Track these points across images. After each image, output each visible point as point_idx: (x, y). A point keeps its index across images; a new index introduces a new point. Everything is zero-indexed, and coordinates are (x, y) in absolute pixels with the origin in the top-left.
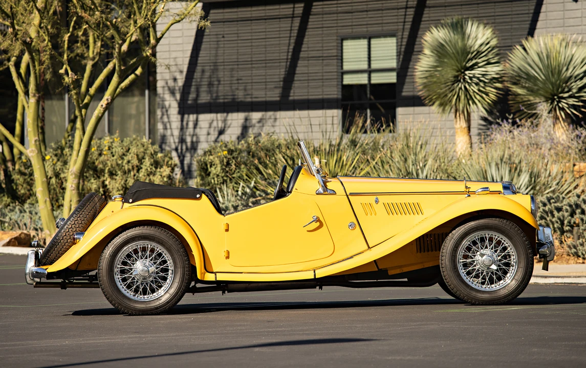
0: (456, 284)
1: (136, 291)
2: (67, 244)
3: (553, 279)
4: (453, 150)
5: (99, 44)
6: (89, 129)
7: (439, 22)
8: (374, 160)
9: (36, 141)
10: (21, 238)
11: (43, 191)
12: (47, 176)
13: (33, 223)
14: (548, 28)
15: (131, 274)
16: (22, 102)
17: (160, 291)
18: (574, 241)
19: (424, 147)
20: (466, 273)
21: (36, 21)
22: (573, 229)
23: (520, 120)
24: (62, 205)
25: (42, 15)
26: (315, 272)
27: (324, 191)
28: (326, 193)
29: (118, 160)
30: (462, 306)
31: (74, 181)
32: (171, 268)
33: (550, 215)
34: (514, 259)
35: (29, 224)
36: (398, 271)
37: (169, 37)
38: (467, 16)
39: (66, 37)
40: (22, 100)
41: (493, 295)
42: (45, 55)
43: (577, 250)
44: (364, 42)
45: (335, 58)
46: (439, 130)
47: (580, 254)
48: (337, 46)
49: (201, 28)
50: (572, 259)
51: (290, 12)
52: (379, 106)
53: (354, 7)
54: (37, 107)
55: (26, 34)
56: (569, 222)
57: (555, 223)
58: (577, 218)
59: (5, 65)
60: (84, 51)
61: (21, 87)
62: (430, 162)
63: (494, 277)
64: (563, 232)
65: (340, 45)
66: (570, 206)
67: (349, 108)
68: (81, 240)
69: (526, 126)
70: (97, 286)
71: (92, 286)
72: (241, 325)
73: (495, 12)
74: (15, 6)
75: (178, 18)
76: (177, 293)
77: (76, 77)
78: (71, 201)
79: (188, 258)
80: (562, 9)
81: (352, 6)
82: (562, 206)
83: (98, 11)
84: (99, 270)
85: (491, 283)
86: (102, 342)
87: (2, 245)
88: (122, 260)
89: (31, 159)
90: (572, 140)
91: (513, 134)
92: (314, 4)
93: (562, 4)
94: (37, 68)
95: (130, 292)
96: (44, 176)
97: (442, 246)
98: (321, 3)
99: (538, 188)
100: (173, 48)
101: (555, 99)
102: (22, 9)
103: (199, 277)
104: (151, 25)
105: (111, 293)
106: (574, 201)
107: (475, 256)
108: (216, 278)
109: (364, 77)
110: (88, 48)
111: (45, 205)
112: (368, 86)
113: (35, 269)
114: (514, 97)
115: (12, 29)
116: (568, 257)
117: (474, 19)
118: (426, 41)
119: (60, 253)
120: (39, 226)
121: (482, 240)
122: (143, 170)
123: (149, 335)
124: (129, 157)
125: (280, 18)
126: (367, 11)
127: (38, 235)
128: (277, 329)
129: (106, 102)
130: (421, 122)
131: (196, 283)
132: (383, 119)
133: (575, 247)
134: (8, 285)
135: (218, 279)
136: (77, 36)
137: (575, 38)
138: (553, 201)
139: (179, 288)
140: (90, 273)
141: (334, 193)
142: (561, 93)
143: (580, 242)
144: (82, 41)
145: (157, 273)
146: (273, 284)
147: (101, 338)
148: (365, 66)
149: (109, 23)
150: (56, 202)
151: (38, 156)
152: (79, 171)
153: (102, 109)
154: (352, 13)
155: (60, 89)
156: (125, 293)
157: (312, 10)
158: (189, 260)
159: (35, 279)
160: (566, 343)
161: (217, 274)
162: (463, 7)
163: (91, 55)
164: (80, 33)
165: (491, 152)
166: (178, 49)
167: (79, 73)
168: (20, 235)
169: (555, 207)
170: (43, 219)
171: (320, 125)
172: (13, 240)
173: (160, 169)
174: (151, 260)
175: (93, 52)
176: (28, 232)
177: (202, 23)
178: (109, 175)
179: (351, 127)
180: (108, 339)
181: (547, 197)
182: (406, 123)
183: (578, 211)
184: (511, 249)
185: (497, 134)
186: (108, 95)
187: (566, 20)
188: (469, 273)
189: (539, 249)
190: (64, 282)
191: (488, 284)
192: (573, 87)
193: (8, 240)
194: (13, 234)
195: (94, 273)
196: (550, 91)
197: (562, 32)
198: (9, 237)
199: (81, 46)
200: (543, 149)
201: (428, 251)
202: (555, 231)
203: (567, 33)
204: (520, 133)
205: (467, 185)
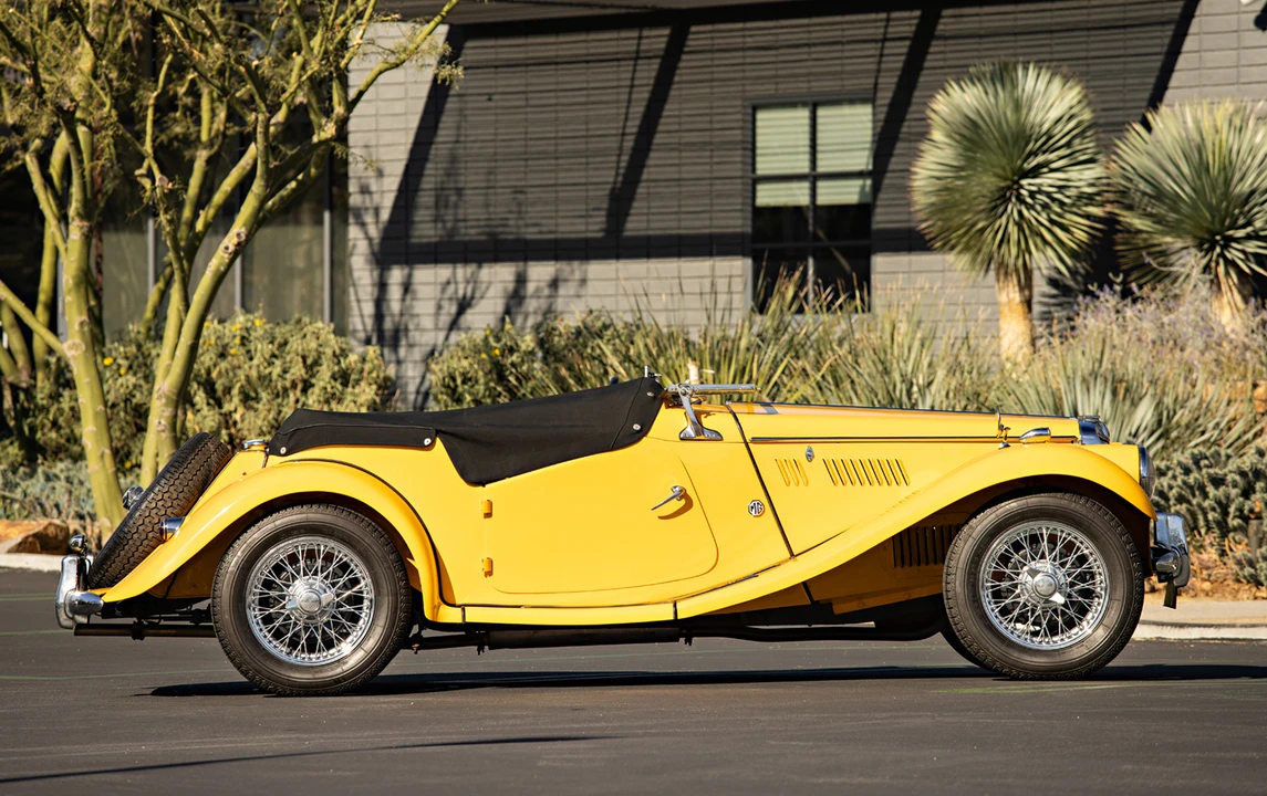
0: (977, 634)
1: (293, 644)
2: (145, 542)
3: (1197, 629)
4: (990, 352)
5: (222, 115)
6: (198, 298)
7: (965, 70)
8: (819, 370)
9: (82, 324)
10: (47, 535)
11: (96, 433)
12: (105, 403)
13: (73, 502)
14: (1205, 86)
15: (283, 607)
16: (54, 240)
17: (343, 645)
18: (1249, 551)
19: (927, 343)
20: (1000, 611)
21: (86, 62)
22: (1247, 523)
23: (1140, 287)
24: (139, 466)
25: (98, 51)
26: (675, 606)
27: (698, 433)
28: (702, 437)
29: (262, 368)
30: (990, 681)
31: (164, 412)
32: (368, 595)
33: (1197, 493)
34: (1101, 582)
35: (66, 505)
36: (853, 607)
37: (376, 99)
38: (1027, 58)
39: (151, 98)
40: (53, 234)
41: (1057, 659)
42: (104, 138)
43: (1256, 570)
44: (804, 114)
45: (740, 146)
46: (960, 309)
47: (1262, 579)
48: (744, 121)
49: (444, 81)
50: (1246, 591)
51: (631, 46)
52: (838, 255)
53: (781, 37)
54: (85, 251)
55: (64, 91)
56: (1240, 510)
57: (1209, 510)
58: (1256, 502)
59: (17, 159)
60: (189, 128)
61: (51, 206)
62: (941, 374)
63: (1060, 619)
64: (1225, 531)
65: (750, 118)
66: (1243, 474)
67: (766, 255)
68: (178, 533)
69: (1152, 300)
70: (209, 632)
71: (200, 632)
72: (514, 717)
73: (1088, 51)
74: (39, 31)
75: (392, 59)
76: (380, 649)
77: (170, 186)
78: (157, 455)
79: (406, 575)
80: (1236, 46)
81: (777, 34)
82: (1226, 475)
83: (220, 41)
84: (214, 598)
85: (1054, 634)
87: (6, 550)
88: (263, 577)
89: (72, 365)
90: (1253, 332)
91: (1124, 317)
92: (693, 29)
93: (1236, 34)
94: (87, 165)
95: (280, 647)
96: (99, 399)
97: (949, 553)
98: (709, 27)
99: (1174, 434)
100: (385, 123)
101: (1217, 242)
102: (55, 37)
103: (428, 614)
104: (335, 75)
105: (240, 648)
106: (1252, 464)
107: (1018, 574)
108: (464, 616)
109: (803, 189)
110: (198, 122)
111: (100, 464)
112: (810, 214)
113: (78, 594)
114: (1126, 235)
115: (32, 80)
116: (1236, 586)
117: (1041, 64)
118: (933, 111)
119: (131, 562)
120: (88, 508)
121: (1034, 540)
122: (316, 390)
123: (318, 735)
124: (285, 361)
125: (618, 60)
126: (808, 45)
127: (84, 528)
128: (590, 725)
129: (235, 240)
130: (922, 289)
131: (421, 629)
132: (839, 282)
133: (1251, 564)
135: (467, 620)
136: (175, 95)
137: (1262, 109)
138: (1206, 462)
139: (386, 639)
140: (195, 607)
141: (718, 437)
142: (1229, 229)
143: (1261, 553)
144: (186, 108)
145: (339, 605)
146: (585, 631)
147: (213, 739)
148: (803, 166)
149: (242, 69)
150: (123, 458)
151: (86, 359)
152: (175, 391)
153: (226, 256)
154: (776, 48)
155: (136, 212)
156: (269, 647)
157: (689, 43)
158: (406, 579)
159: (76, 617)
161: (466, 608)
162: (1019, 38)
163: (204, 137)
164: (182, 90)
165: (1074, 355)
166: (395, 126)
167: (177, 177)
168: (46, 528)
169: (1209, 475)
170: (96, 494)
171: (701, 294)
172: (30, 539)
173: (353, 387)
174: (327, 578)
175: (210, 130)
176: (64, 522)
177: (446, 71)
178: (241, 401)
179: (769, 300)
180: (231, 742)
181: (1193, 454)
182: (888, 291)
183: (1260, 485)
184: (1095, 561)
185: (1089, 315)
186: (239, 226)
187: (1242, 69)
188: (1004, 612)
189: (1157, 561)
190: (140, 623)
191: (1046, 635)
192: (1258, 216)
193: (19, 540)
194: (30, 527)
195: (202, 605)
196: (1206, 224)
197: (1233, 96)
198: (20, 533)
199: (183, 118)
200: (1188, 350)
201: (919, 564)
202: (1209, 529)
203: (1245, 98)
204: (1139, 315)
205: (1002, 423)
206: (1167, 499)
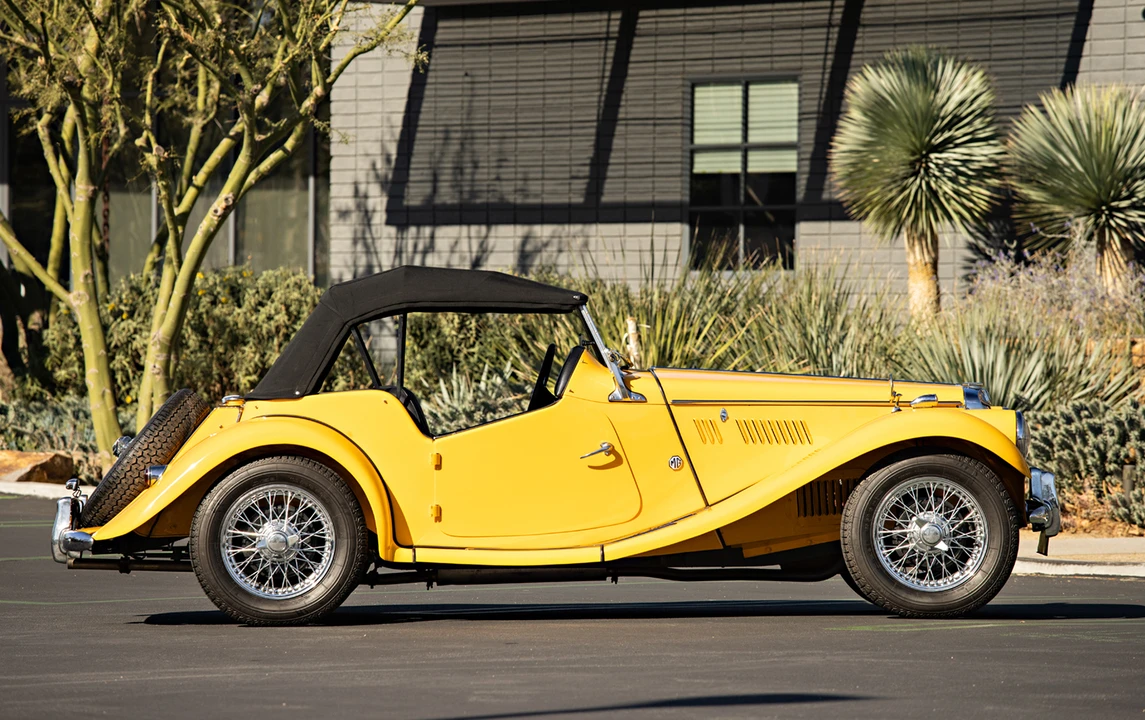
0: (870, 577)
1: (262, 579)
2: (132, 487)
3: (1072, 566)
4: (900, 307)
5: (216, 85)
6: (190, 255)
7: (880, 55)
8: (743, 326)
9: (86, 277)
10: (53, 465)
11: (98, 374)
12: (107, 347)
13: (78, 435)
14: (1095, 71)
15: (254, 547)
17: (306, 581)
18: (1123, 493)
20: (890, 556)
21: (91, 44)
22: (1122, 468)
23: (1032, 252)
24: (137, 402)
25: (102, 33)
26: (602, 549)
27: (624, 396)
28: (628, 399)
29: (249, 315)
30: (883, 618)
31: (158, 356)
32: (329, 537)
33: (1078, 440)
34: (980, 533)
35: (71, 438)
36: (762, 551)
37: (357, 72)
39: (150, 75)
40: (63, 200)
41: (939, 600)
43: (1130, 511)
44: (737, 91)
45: (679, 121)
47: (1135, 518)
48: (684, 98)
50: (1120, 527)
53: (717, 23)
54: (90, 211)
55: (72, 69)
56: (1117, 455)
57: (1088, 456)
58: (1131, 448)
59: (30, 126)
60: (186, 99)
61: (60, 172)
62: (853, 331)
63: (943, 565)
64: (1104, 474)
65: (689, 97)
66: (1119, 424)
68: (160, 480)
69: (1042, 264)
70: (187, 567)
71: (181, 567)
72: (453, 650)
73: (990, 39)
74: (50, 15)
75: (365, 45)
76: (339, 586)
77: (166, 154)
78: (152, 395)
79: (363, 520)
80: (1122, 36)
81: (713, 20)
82: (1103, 424)
83: (212, 27)
84: (192, 537)
85: (938, 577)
86: (186, 679)
87: (16, 478)
88: (237, 520)
89: (77, 312)
90: (1132, 293)
91: (1018, 279)
92: (641, 14)
93: (1122, 25)
94: (91, 136)
95: (250, 581)
96: (102, 344)
97: (847, 504)
98: (653, 13)
99: (1059, 387)
100: (363, 94)
101: (1103, 212)
102: (64, 21)
103: (382, 555)
104: (314, 58)
105: (215, 582)
106: (1128, 415)
107: (907, 524)
108: (415, 557)
109: (735, 162)
110: (195, 93)
111: (101, 401)
112: (742, 178)
113: (69, 533)
114: (1022, 205)
115: (43, 58)
116: (1112, 524)
118: (853, 92)
119: (120, 504)
120: (91, 442)
121: (923, 494)
124: (269, 309)
126: (742, 31)
127: (87, 459)
128: (522, 659)
129: (224, 205)
131: (376, 567)
132: (764, 245)
133: (1125, 504)
134: (23, 559)
135: (418, 560)
136: (174, 70)
137: (1144, 92)
138: (1086, 413)
139: (344, 577)
140: (177, 544)
141: (643, 399)
142: (1114, 200)
143: (1134, 495)
144: (184, 79)
145: (303, 546)
146: (523, 570)
147: (187, 669)
148: (736, 138)
149: (231, 52)
150: (122, 396)
151: (89, 307)
152: (169, 338)
153: (216, 218)
154: (713, 33)
156: (240, 582)
157: (638, 26)
158: (363, 522)
159: (71, 552)
160: (1052, 695)
161: (418, 549)
162: (929, 26)
163: (200, 105)
164: (180, 65)
166: (373, 97)
167: (172, 147)
168: (53, 459)
169: (1090, 424)
170: (98, 427)
171: (643, 251)
172: (38, 469)
174: (292, 521)
175: (205, 101)
176: (68, 453)
181: (1074, 406)
182: (811, 251)
183: (1134, 434)
184: (976, 513)
185: (986, 277)
186: (227, 191)
187: (1128, 56)
188: (894, 557)
189: (1030, 513)
190: (126, 559)
191: (931, 579)
192: (1139, 189)
193: (28, 469)
194: (39, 458)
195: (183, 542)
196: (1093, 196)
197: (1119, 81)
198: (30, 463)
199: (181, 89)
200: (1075, 309)
201: (820, 514)
202: (1089, 472)
203: (1130, 83)
204: (1031, 277)
205: (895, 389)
206: (1051, 445)
